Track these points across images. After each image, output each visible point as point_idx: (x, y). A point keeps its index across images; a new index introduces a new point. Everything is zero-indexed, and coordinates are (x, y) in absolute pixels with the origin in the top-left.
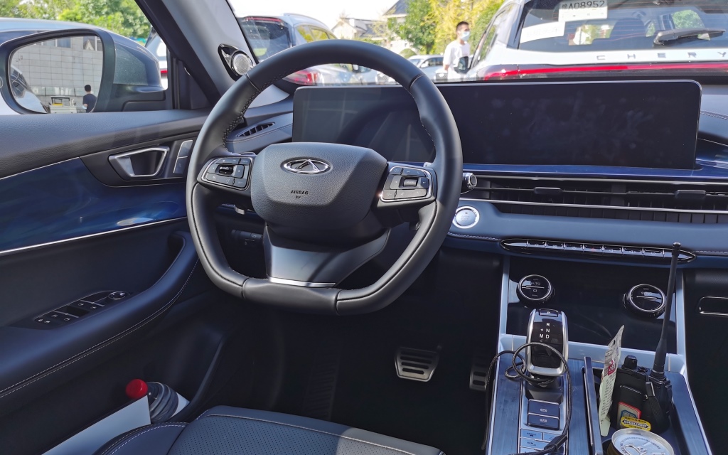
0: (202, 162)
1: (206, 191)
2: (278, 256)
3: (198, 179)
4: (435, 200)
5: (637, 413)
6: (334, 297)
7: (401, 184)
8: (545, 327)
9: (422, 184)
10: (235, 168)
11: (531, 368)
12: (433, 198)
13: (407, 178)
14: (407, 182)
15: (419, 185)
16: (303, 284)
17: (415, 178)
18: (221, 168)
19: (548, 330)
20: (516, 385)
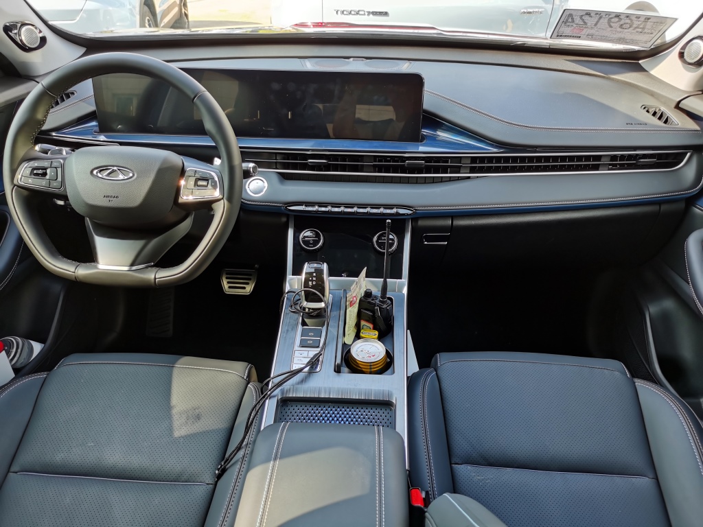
0: (15, 167)
1: (25, 193)
2: (102, 245)
3: (15, 182)
4: (223, 198)
5: (371, 326)
6: (153, 277)
7: (196, 184)
8: (312, 277)
9: (212, 185)
10: (48, 171)
11: (305, 304)
12: (221, 197)
13: (200, 179)
14: (200, 183)
15: (209, 186)
16: (126, 268)
17: (206, 180)
18: (35, 172)
19: (315, 279)
20: (296, 315)
